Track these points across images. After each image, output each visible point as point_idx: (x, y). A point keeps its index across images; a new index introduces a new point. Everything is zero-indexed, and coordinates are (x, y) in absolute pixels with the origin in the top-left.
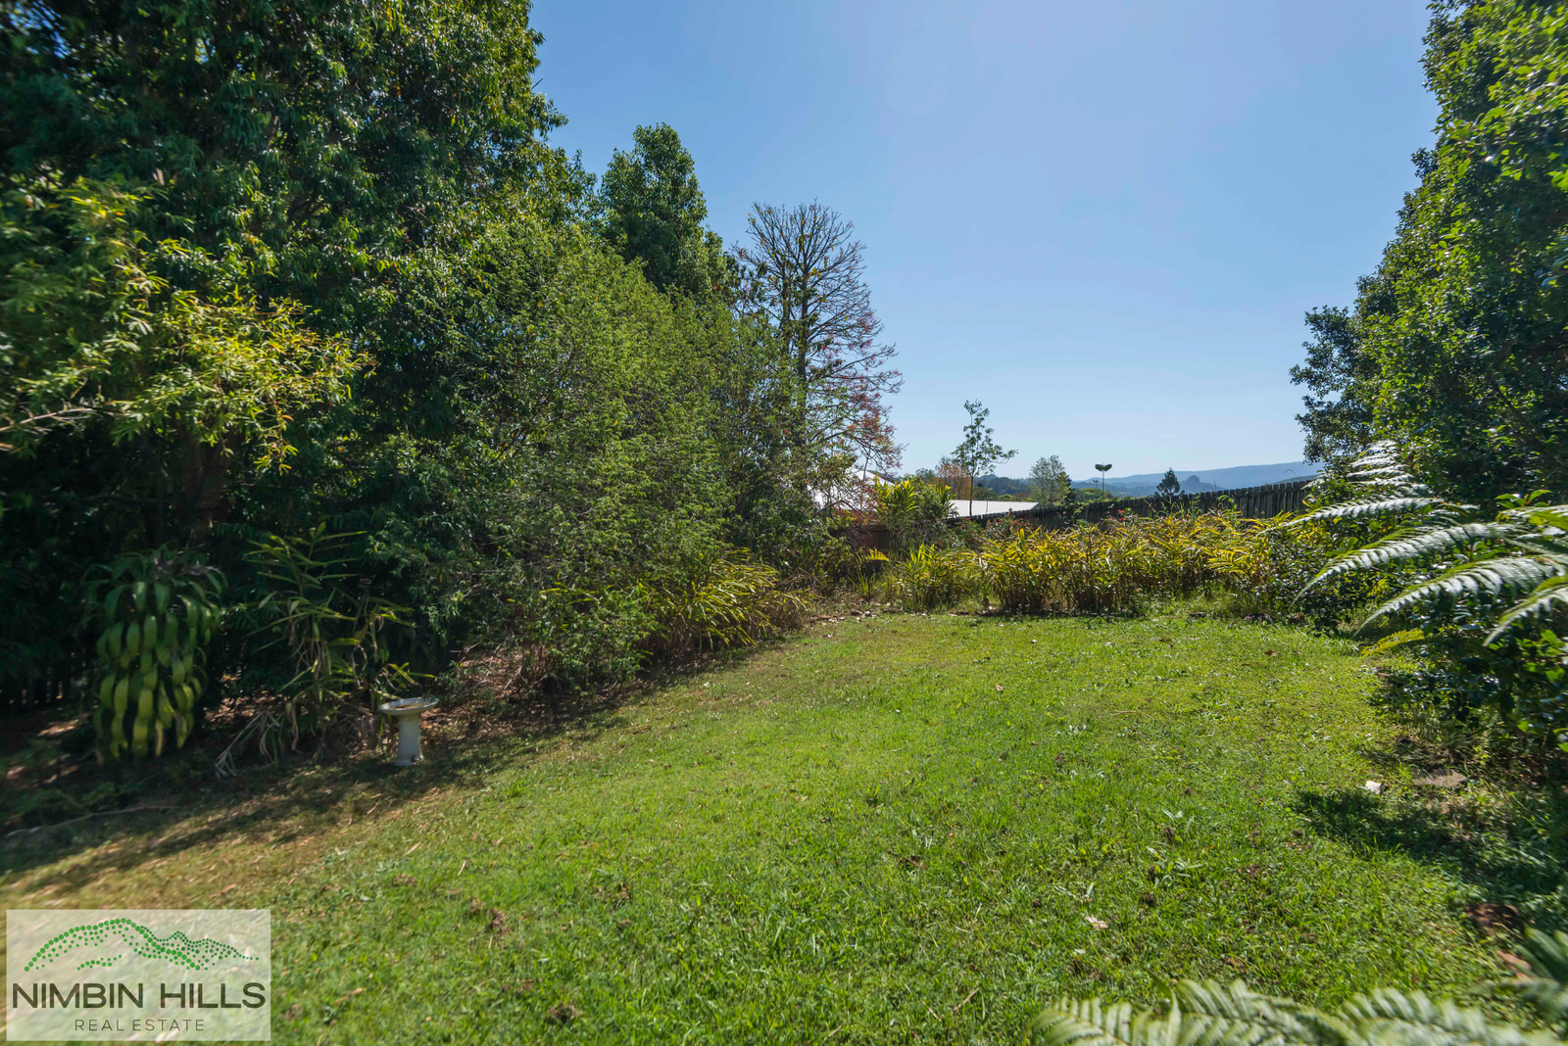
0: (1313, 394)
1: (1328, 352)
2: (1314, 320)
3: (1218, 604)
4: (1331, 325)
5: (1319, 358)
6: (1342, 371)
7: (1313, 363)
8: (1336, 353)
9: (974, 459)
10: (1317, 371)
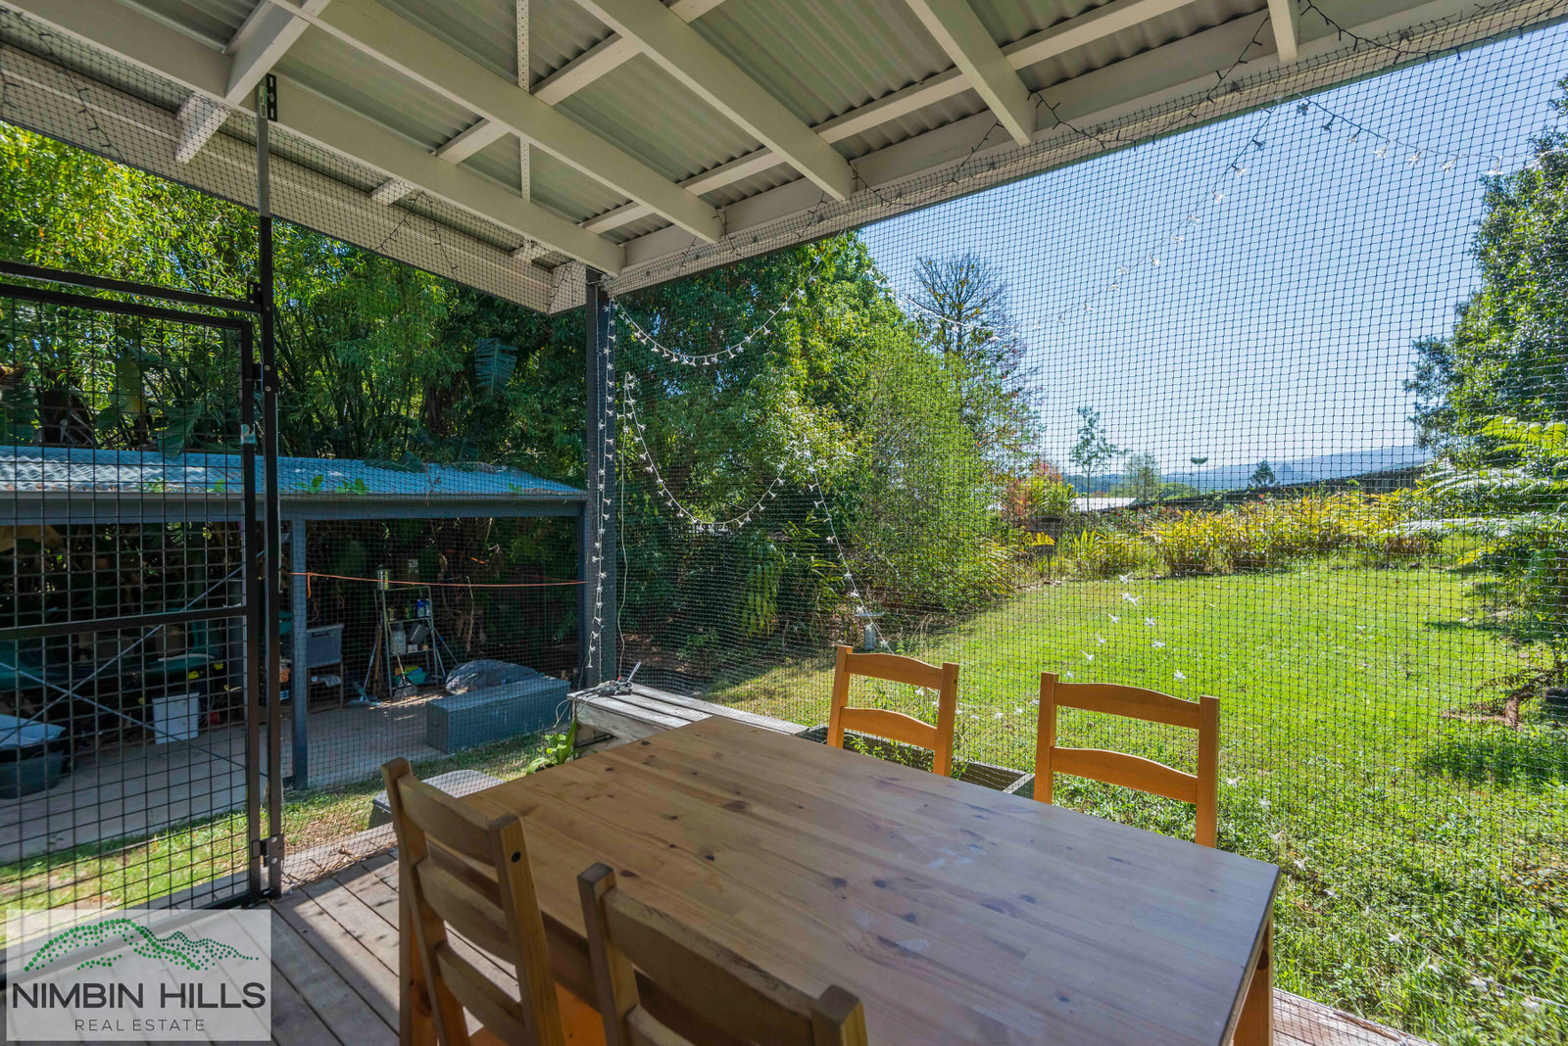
0: (1421, 400)
1: (1430, 370)
2: (1420, 346)
3: (1352, 562)
4: (1434, 350)
5: (1424, 374)
6: (1443, 383)
7: (1420, 377)
8: (1437, 371)
9: (1090, 458)
10: (1423, 383)
